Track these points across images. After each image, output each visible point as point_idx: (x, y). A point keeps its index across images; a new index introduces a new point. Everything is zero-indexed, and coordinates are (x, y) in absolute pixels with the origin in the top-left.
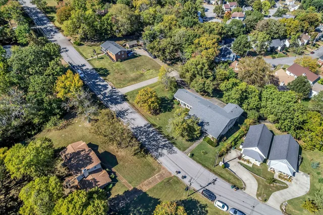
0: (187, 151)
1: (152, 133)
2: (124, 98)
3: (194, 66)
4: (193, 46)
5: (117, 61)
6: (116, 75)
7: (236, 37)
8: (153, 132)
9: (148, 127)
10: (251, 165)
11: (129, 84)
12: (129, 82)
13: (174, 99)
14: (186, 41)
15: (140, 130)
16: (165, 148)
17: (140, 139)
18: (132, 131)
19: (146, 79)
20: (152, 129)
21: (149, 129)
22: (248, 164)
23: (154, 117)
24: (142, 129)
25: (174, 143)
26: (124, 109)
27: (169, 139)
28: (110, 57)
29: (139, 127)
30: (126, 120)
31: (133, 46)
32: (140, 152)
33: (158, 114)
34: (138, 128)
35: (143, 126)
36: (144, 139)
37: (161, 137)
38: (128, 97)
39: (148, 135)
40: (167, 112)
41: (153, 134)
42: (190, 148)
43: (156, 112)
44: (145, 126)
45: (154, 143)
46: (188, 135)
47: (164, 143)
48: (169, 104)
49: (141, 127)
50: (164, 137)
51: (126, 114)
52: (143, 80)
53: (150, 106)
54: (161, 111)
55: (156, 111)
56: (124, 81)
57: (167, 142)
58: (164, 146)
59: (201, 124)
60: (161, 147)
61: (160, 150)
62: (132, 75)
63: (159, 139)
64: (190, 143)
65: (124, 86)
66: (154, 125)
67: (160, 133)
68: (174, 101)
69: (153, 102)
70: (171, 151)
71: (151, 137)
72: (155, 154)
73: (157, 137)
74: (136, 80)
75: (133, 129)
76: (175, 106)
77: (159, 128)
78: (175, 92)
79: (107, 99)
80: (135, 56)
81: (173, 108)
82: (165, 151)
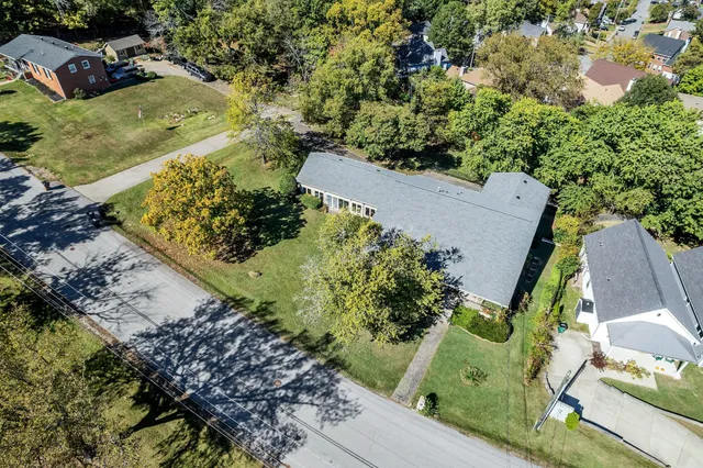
0: (403, 386)
1: (232, 337)
2: (102, 217)
3: (348, 71)
4: (327, 29)
5: (70, 96)
6: (68, 143)
7: (430, 20)
8: (241, 332)
9: (215, 317)
10: (649, 383)
11: (122, 165)
12: (123, 157)
13: (300, 191)
14: (302, 15)
15: (178, 338)
16: (303, 397)
17: (184, 380)
18: (144, 347)
19: (189, 143)
20: (230, 321)
21: (219, 324)
22: (637, 382)
23: (235, 268)
24: (187, 330)
25: (335, 364)
26: (101, 261)
27: (312, 350)
28: (43, 88)
29: (172, 326)
30: (113, 303)
31: (131, 52)
32: (192, 446)
33: (249, 254)
34: (168, 331)
35: (191, 315)
36: (204, 377)
37: (275, 348)
38: (119, 211)
39: (221, 349)
40: (283, 242)
41: (239, 340)
42: (413, 368)
43: (239, 250)
44: (200, 313)
45: (252, 383)
46: (394, 319)
47: (292, 374)
48: (284, 211)
49: (184, 323)
50: (288, 347)
51: (109, 279)
52: (175, 147)
53: (207, 228)
54: (258, 243)
55: (240, 242)
56: (100, 157)
57: (307, 366)
58: (298, 386)
59: (433, 261)
60: (283, 399)
61: (282, 416)
62: (133, 134)
63: (269, 362)
64: (402, 346)
65: (102, 173)
66: (238, 303)
67: (271, 329)
68: (302, 198)
69: (217, 211)
70: (336, 409)
71: (232, 359)
72: (261, 438)
73: (258, 353)
74: (147, 148)
75: (147, 336)
76: (308, 214)
77: (264, 310)
78: (297, 169)
79: (19, 231)
80: (138, 78)
81: (301, 223)
82: (306, 414)
